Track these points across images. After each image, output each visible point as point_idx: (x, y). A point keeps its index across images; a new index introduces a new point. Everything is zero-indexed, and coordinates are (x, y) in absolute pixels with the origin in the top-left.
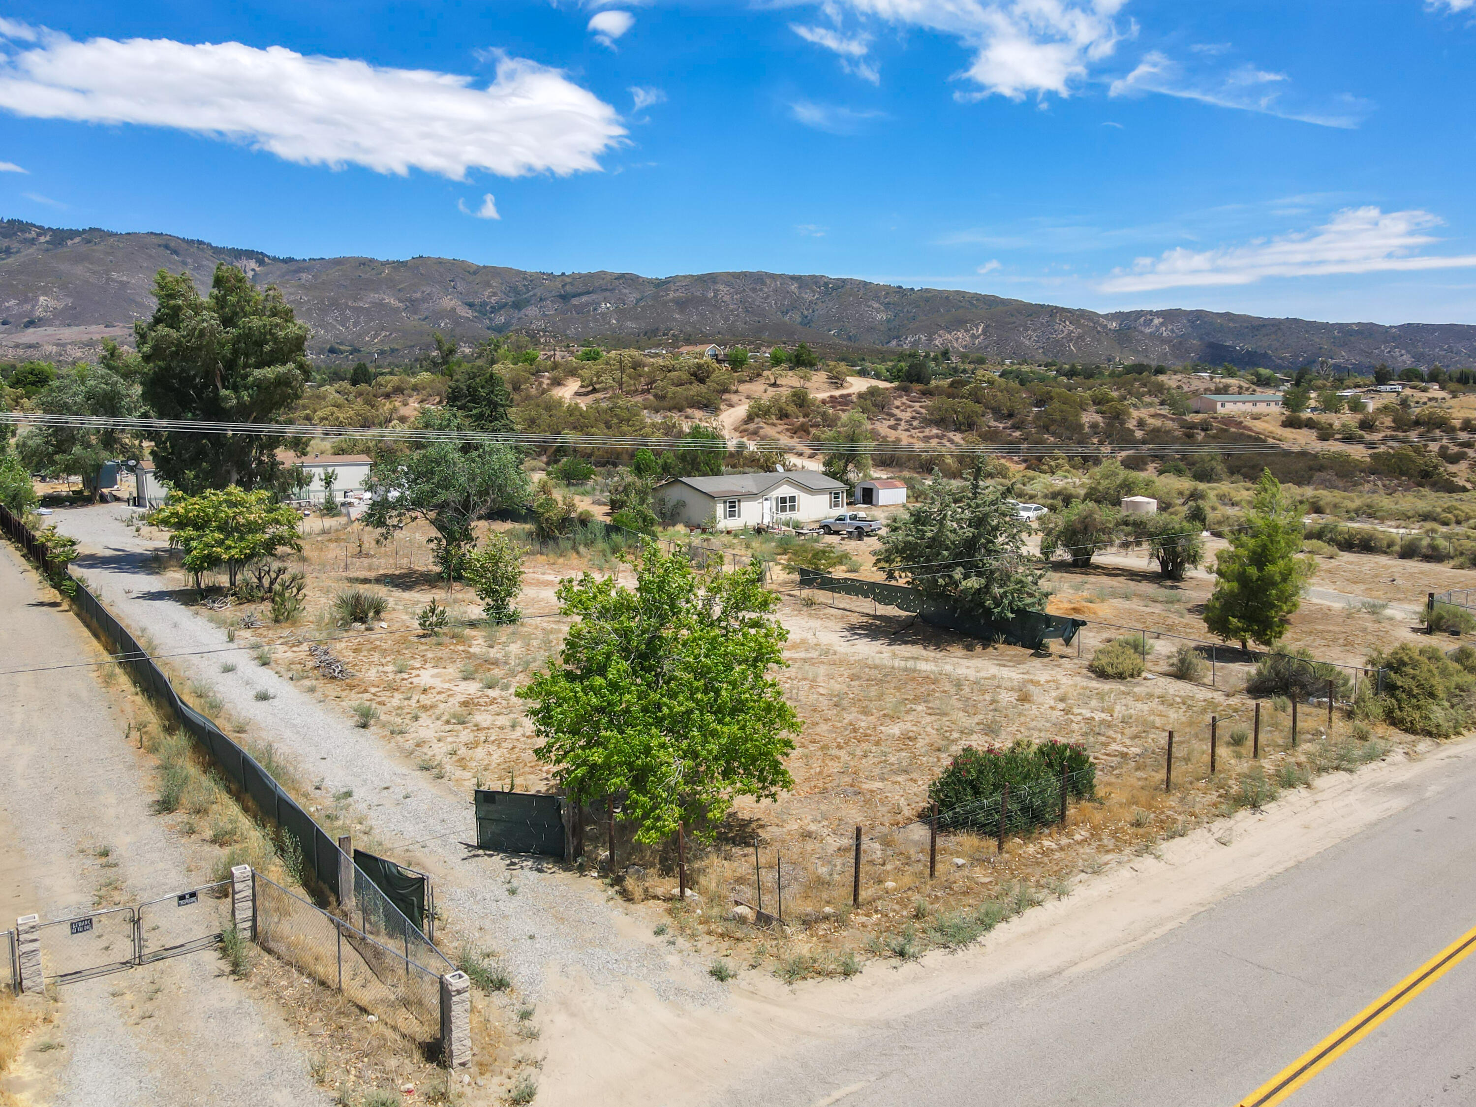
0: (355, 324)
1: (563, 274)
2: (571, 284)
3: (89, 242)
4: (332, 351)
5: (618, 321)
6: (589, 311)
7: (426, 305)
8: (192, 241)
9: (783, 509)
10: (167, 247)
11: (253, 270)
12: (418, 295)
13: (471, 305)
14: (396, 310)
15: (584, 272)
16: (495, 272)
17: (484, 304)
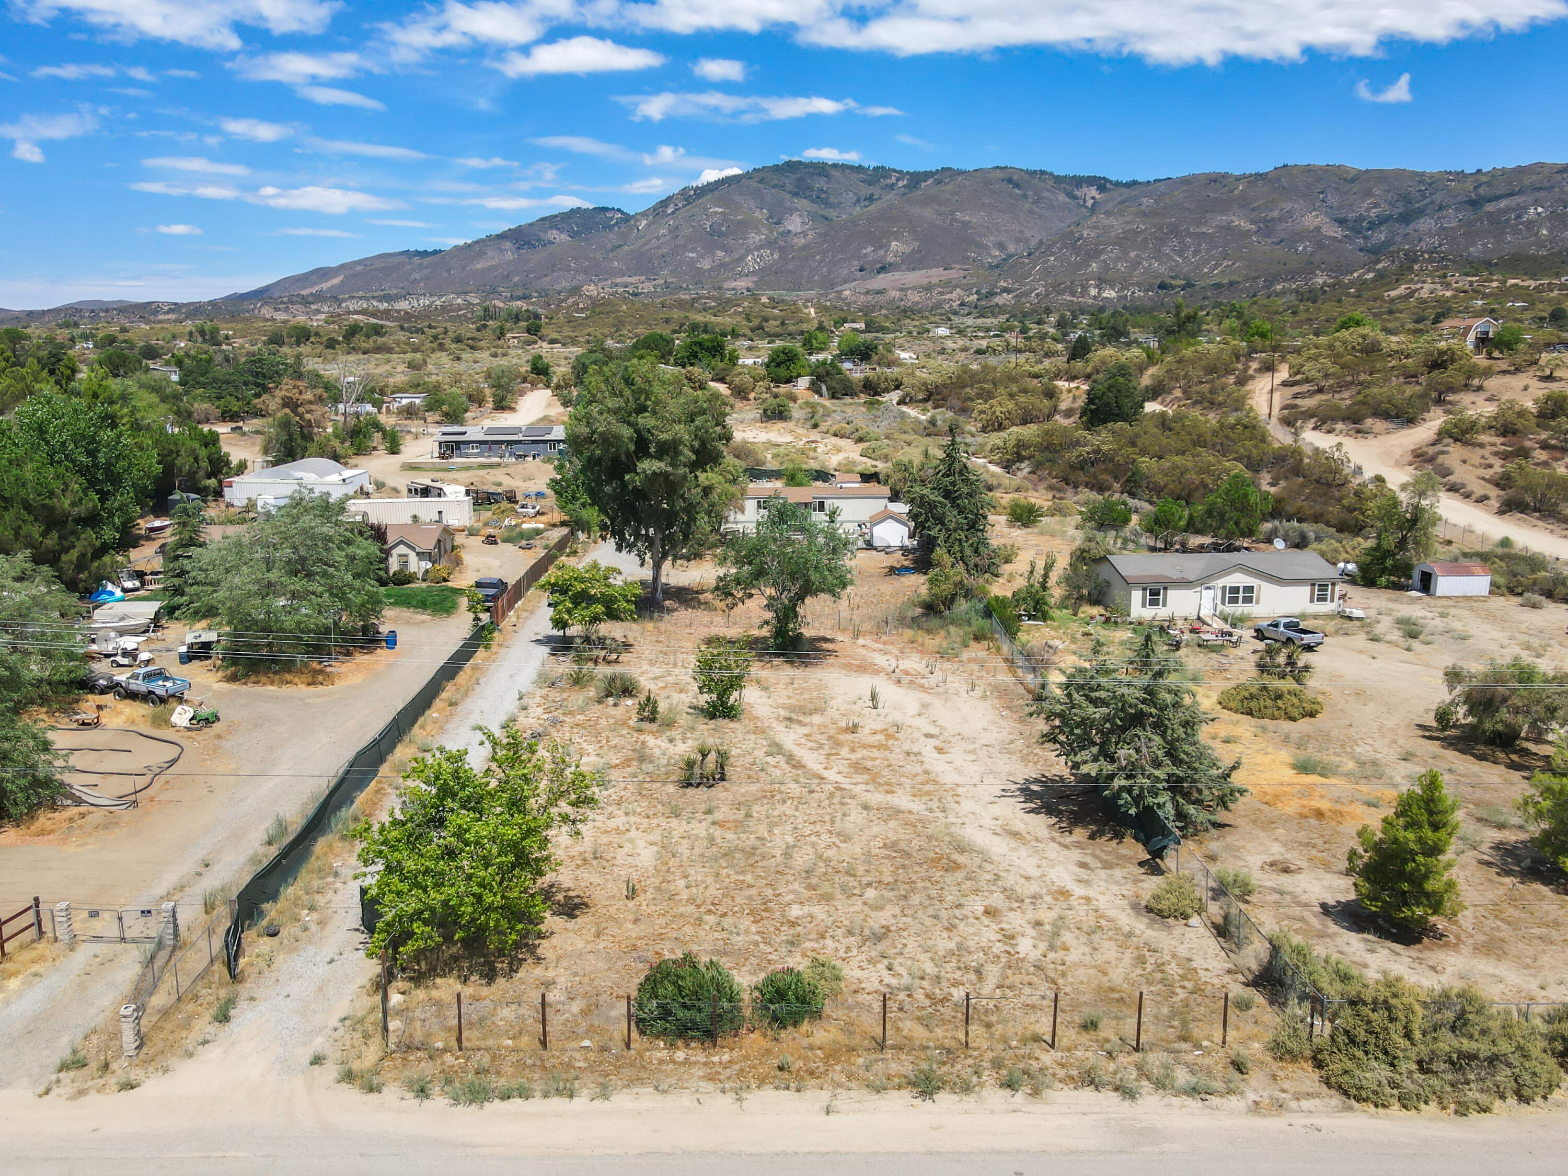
0: (1195, 254)
1: (1479, 171)
2: (1488, 184)
3: (939, 182)
4: (1162, 286)
5: (1551, 231)
6: (1508, 220)
7: (1284, 225)
8: (1035, 172)
9: (1234, 600)
10: (1010, 181)
11: (1093, 198)
12: (1276, 214)
13: (1341, 222)
14: (1248, 233)
15: (1511, 165)
16: (1380, 176)
17: (1360, 219)
